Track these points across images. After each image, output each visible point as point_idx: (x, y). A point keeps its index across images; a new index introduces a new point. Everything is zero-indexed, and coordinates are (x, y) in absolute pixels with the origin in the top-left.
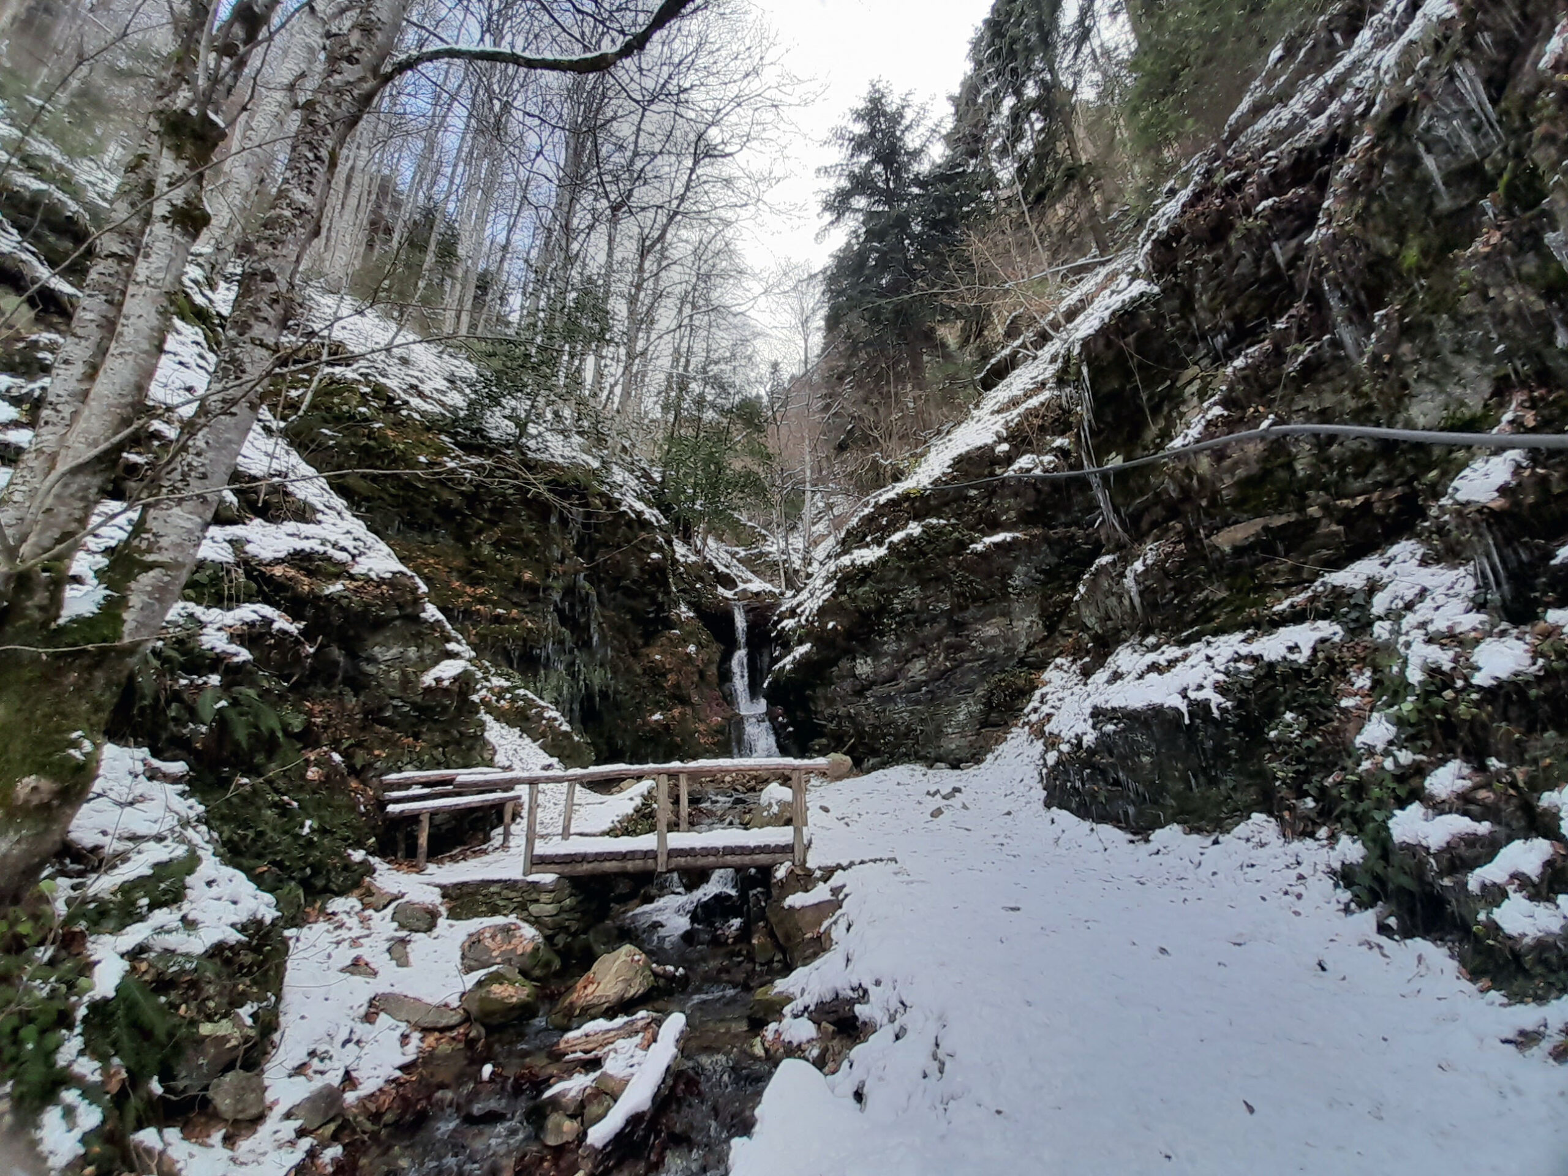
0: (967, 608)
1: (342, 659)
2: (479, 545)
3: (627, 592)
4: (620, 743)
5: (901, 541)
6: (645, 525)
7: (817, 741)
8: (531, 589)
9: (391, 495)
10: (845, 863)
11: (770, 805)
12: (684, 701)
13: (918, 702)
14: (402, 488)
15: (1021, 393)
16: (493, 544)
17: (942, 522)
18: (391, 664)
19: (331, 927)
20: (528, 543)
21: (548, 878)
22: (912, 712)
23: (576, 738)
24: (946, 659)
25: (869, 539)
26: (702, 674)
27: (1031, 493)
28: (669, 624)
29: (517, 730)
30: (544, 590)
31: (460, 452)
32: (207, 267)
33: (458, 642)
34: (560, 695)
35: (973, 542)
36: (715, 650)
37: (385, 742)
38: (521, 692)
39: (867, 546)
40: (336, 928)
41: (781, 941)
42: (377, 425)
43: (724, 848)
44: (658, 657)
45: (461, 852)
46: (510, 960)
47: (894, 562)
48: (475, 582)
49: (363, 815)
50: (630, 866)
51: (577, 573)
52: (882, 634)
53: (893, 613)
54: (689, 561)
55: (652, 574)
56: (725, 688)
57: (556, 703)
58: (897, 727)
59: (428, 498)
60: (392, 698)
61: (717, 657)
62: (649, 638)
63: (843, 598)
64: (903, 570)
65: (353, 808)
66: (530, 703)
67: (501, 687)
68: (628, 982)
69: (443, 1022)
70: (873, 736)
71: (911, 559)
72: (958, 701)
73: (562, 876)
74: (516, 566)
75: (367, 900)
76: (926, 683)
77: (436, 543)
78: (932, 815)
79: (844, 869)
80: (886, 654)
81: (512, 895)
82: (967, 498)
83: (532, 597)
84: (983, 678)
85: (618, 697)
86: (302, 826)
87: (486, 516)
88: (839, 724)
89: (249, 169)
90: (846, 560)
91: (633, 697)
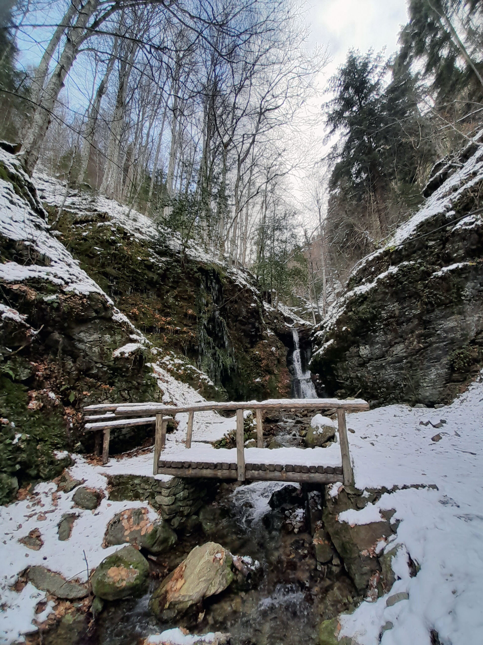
0: (433, 311)
1: (61, 339)
2: (167, 298)
3: (241, 322)
4: (241, 392)
5: (385, 277)
6: (249, 291)
7: (339, 391)
8: (193, 318)
9: (127, 276)
10: (389, 487)
11: (317, 427)
12: (270, 372)
13: (401, 368)
14: (131, 273)
15: (459, 183)
16: (174, 298)
17: (412, 262)
18: (94, 343)
19: (31, 504)
20: (190, 297)
21: (166, 478)
22: (397, 374)
23: (217, 389)
24: (419, 343)
25: (364, 280)
26: (279, 361)
27: (475, 236)
28: (262, 338)
29: (187, 385)
30: (199, 319)
31: (157, 256)
32: (23, 161)
33: (138, 334)
34: (209, 368)
35: (434, 271)
36: (285, 350)
37: (90, 388)
38: (189, 366)
39: (363, 284)
40: (34, 505)
41: (339, 550)
42: (119, 245)
43: (287, 466)
44: (257, 352)
45: (137, 451)
46: (136, 539)
47: (382, 289)
48: (167, 315)
49: (70, 429)
50: (220, 473)
51: (214, 311)
52: (375, 331)
53: (381, 320)
54: (271, 310)
55: (252, 313)
56: (290, 367)
57: (207, 372)
58: (388, 383)
59: (143, 277)
60: (96, 363)
61: (286, 353)
62: (253, 344)
63: (350, 314)
64: (387, 293)
65: (65, 424)
66: (194, 372)
67: (179, 364)
68: (210, 582)
69: (73, 595)
70: (372, 388)
71: (393, 286)
72: (429, 367)
73: (177, 477)
74: (185, 307)
75: (62, 484)
76: (406, 358)
77: (148, 298)
78: (433, 439)
79: (389, 492)
80: (378, 343)
81: (147, 487)
82: (427, 247)
83: (193, 322)
84: (446, 353)
85: (239, 371)
86: (13, 438)
87: (170, 285)
88: (351, 382)
89: (42, 115)
90: (351, 293)
91: (246, 371)
